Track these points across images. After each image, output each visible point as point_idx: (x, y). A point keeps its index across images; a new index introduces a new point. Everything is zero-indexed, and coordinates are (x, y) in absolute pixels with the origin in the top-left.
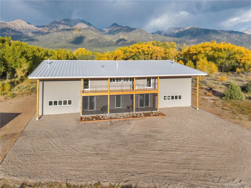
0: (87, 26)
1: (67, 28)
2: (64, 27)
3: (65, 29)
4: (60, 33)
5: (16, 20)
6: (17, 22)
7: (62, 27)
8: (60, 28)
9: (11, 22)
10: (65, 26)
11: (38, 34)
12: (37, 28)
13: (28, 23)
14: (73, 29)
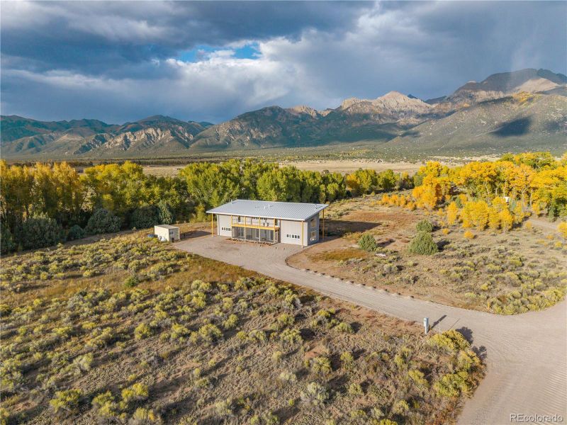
0: (556, 85)
1: (497, 98)
2: (490, 95)
3: (490, 101)
4: (478, 111)
5: (388, 94)
6: (388, 97)
7: (483, 95)
8: (479, 100)
9: (379, 98)
10: (493, 92)
11: (427, 119)
12: (428, 105)
13: (411, 96)
14: (510, 98)
